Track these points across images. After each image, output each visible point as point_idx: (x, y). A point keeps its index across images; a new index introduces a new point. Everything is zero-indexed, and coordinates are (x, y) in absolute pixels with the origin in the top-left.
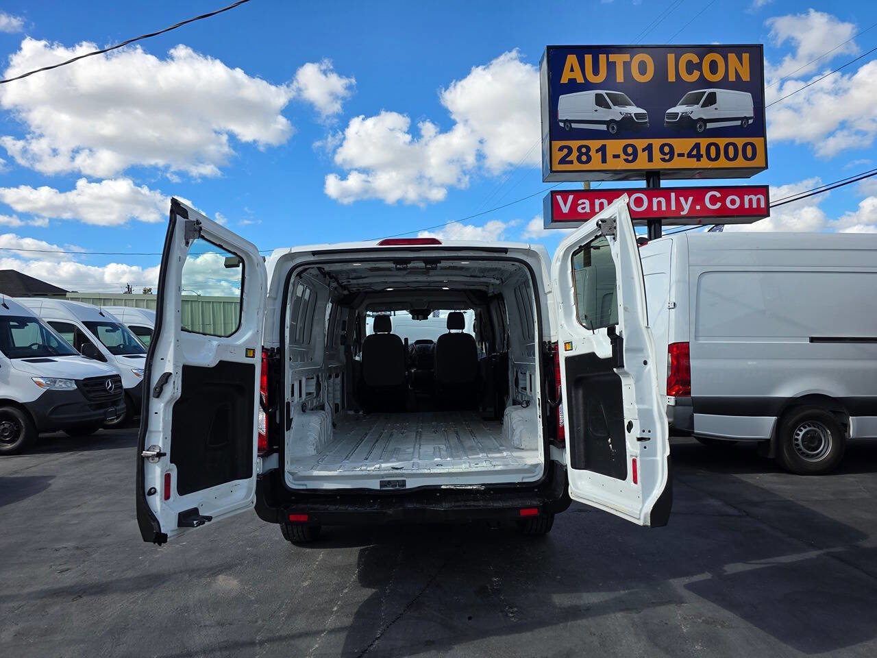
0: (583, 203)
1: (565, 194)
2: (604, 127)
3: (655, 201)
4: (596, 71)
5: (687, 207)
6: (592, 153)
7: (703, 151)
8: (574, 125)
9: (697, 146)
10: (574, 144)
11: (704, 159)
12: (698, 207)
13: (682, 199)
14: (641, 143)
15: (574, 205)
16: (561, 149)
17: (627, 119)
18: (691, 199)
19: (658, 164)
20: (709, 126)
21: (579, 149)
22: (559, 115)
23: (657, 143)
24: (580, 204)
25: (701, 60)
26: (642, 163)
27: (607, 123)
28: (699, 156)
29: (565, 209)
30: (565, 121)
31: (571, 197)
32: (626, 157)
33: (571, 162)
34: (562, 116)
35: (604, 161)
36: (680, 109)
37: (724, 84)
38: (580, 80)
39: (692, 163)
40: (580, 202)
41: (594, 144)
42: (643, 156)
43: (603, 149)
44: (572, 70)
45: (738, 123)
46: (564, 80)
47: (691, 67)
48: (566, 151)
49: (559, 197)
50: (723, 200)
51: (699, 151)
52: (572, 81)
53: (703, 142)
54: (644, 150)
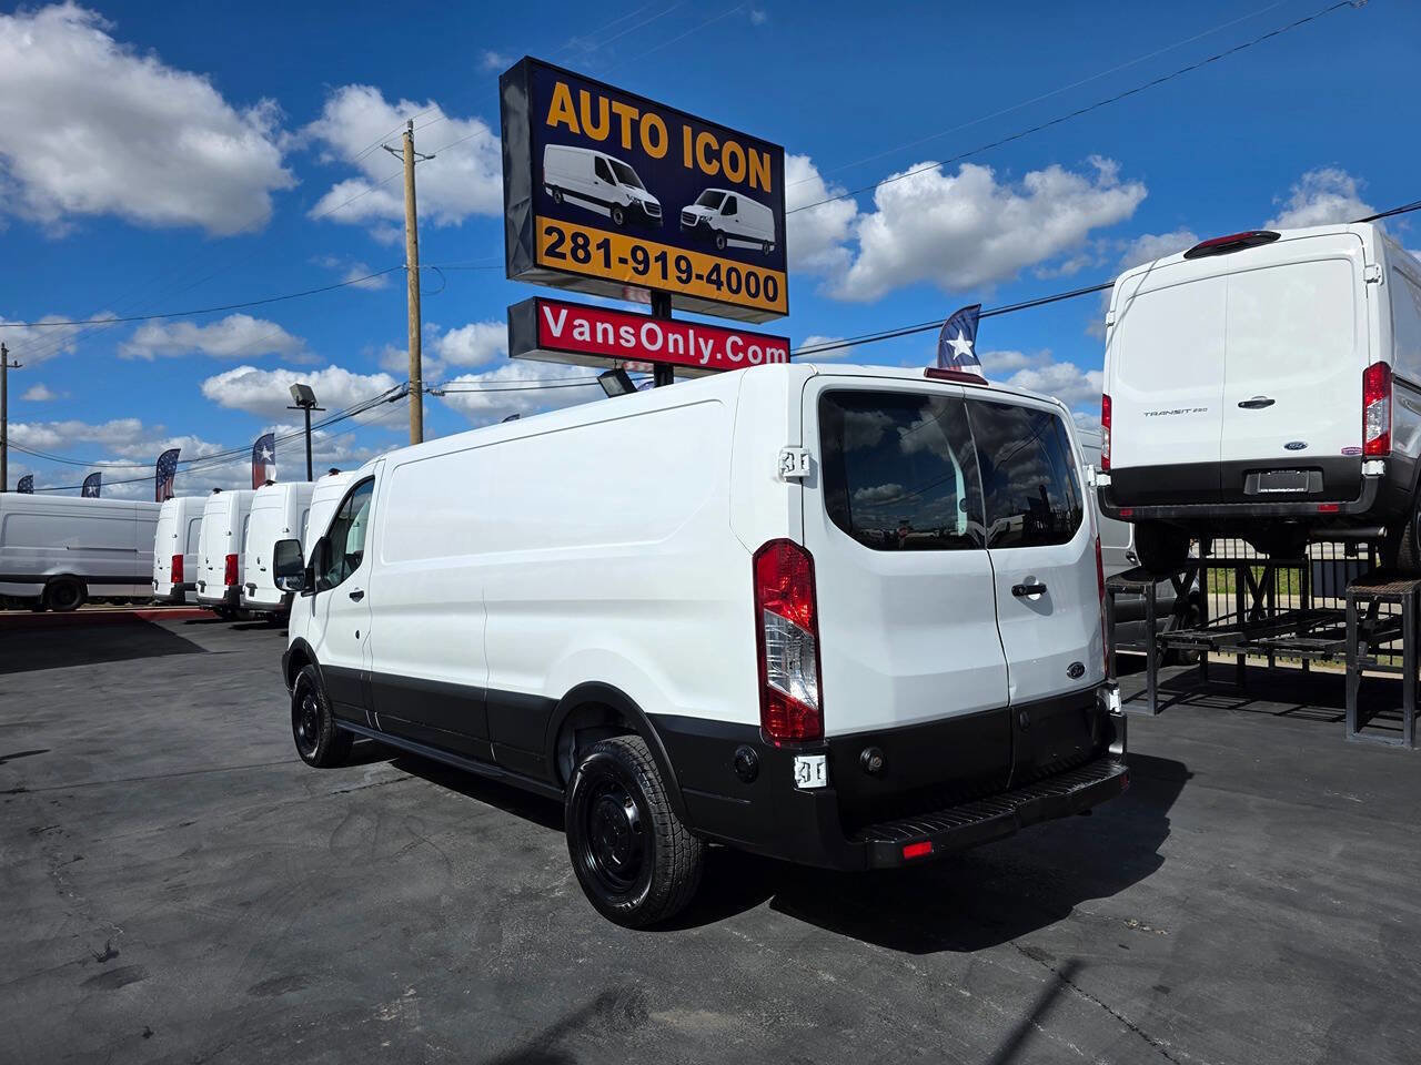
0: (581, 326)
1: (557, 305)
2: (606, 212)
3: (671, 337)
4: (596, 123)
5: (707, 353)
6: (592, 248)
7: (723, 278)
8: (567, 198)
9: (717, 268)
10: (569, 228)
11: (725, 288)
12: (719, 356)
13: (701, 340)
14: (654, 248)
15: (569, 327)
16: (549, 231)
17: (635, 207)
18: (711, 342)
19: (672, 284)
20: (731, 243)
21: (575, 236)
22: (546, 175)
23: (673, 252)
24: (576, 327)
25: (721, 146)
26: (654, 278)
27: (614, 206)
28: (719, 284)
29: (557, 331)
30: (554, 188)
31: (564, 313)
32: (635, 265)
33: (563, 256)
34: (549, 179)
35: (608, 264)
36: (697, 210)
37: (743, 188)
38: (575, 129)
39: (710, 291)
40: (577, 322)
41: (596, 235)
42: (655, 267)
43: (605, 245)
44: (563, 108)
45: (759, 247)
46: (552, 121)
47: (712, 155)
48: (555, 236)
49: (547, 310)
50: (744, 350)
51: (719, 275)
52: (563, 126)
53: (725, 264)
54: (657, 259)
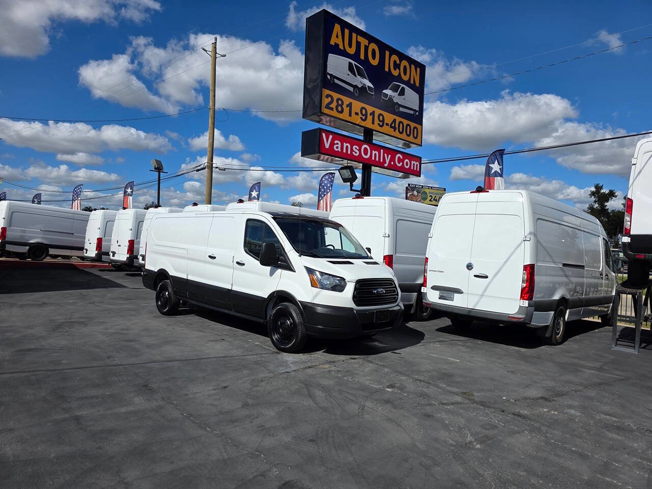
0: (337, 144)
1: (328, 133)
2: (351, 89)
3: (374, 152)
4: (350, 45)
5: (387, 161)
6: (344, 106)
7: (397, 126)
8: (336, 81)
9: (394, 121)
10: (336, 96)
11: (397, 131)
12: (392, 163)
13: (386, 155)
14: (370, 109)
15: (332, 144)
16: (328, 96)
17: (364, 88)
18: (390, 156)
19: (376, 127)
20: (401, 109)
21: (338, 100)
22: (328, 69)
23: (378, 112)
24: (335, 144)
25: (400, 62)
26: (368, 124)
27: (355, 87)
28: (395, 128)
29: (327, 146)
30: (331, 75)
31: (331, 137)
32: (362, 116)
33: (332, 109)
34: (329, 70)
35: (350, 115)
36: (388, 92)
37: (407, 83)
38: (341, 47)
39: (391, 131)
40: (336, 142)
41: (347, 100)
42: (370, 118)
43: (350, 105)
44: (337, 37)
45: (412, 112)
46: (332, 43)
47: (397, 66)
48: (330, 99)
49: (324, 135)
50: (402, 161)
51: (395, 125)
52: (337, 45)
53: (398, 119)
54: (371, 114)
